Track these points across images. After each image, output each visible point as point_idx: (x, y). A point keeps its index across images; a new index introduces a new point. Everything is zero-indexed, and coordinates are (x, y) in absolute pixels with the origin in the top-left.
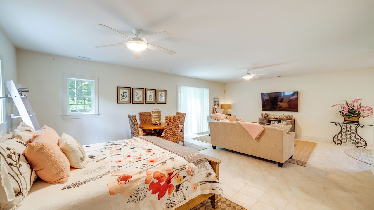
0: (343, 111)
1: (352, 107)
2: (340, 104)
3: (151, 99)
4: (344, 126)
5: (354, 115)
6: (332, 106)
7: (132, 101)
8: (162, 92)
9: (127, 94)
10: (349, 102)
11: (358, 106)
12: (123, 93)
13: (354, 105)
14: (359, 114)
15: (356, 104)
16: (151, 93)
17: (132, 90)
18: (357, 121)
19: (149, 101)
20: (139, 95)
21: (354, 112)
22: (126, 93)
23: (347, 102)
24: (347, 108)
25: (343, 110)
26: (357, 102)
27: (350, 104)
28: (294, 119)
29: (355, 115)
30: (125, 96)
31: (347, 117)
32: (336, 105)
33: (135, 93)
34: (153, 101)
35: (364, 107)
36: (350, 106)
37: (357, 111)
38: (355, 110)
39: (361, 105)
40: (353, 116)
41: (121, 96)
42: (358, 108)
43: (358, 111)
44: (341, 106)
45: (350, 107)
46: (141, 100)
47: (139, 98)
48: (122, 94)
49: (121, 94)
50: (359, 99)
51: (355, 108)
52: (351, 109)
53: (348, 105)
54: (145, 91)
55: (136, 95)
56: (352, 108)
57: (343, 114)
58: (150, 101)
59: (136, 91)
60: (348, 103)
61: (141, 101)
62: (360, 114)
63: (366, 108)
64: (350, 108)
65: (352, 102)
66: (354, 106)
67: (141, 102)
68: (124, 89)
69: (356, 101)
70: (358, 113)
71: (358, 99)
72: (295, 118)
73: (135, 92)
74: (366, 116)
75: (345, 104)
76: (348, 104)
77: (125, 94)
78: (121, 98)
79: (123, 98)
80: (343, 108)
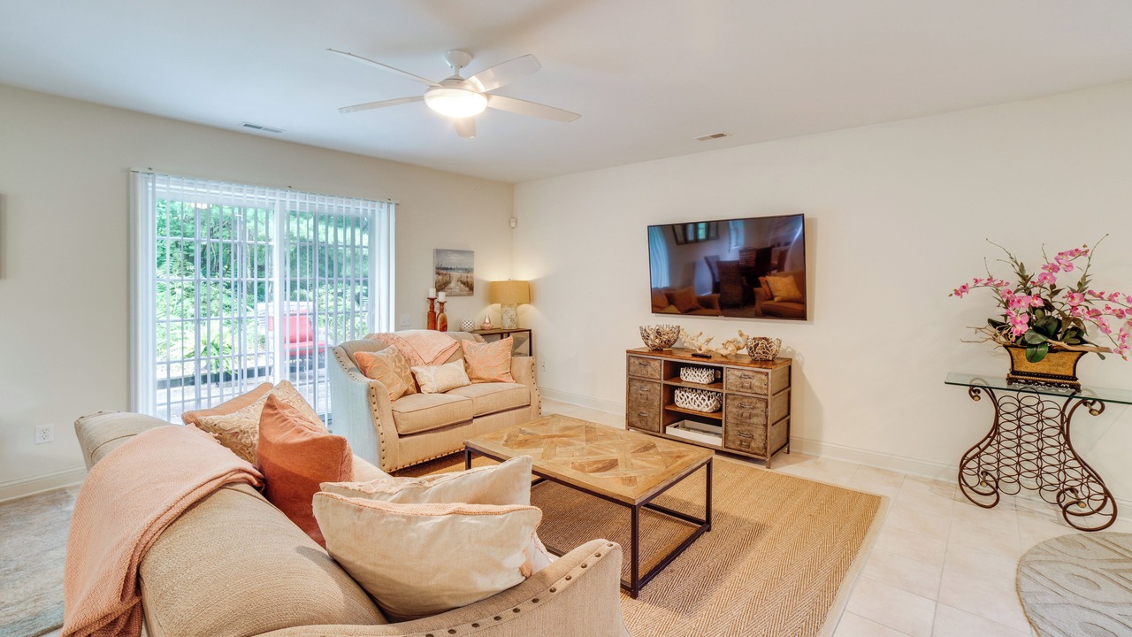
0: (1005, 316)
1: (1044, 295)
2: (990, 279)
4: (1008, 402)
5: (1055, 343)
6: (957, 293)
10: (1035, 271)
11: (1074, 291)
13: (1053, 286)
14: (1078, 334)
15: (1066, 281)
18: (1070, 373)
21: (1055, 325)
23: (1022, 267)
24: (1023, 304)
25: (1004, 311)
26: (1069, 267)
27: (1035, 279)
28: (791, 360)
29: (1062, 344)
31: (1022, 355)
32: (971, 283)
35: (1101, 296)
36: (1035, 291)
37: (1067, 319)
38: (1061, 313)
39: (1090, 286)
40: (1052, 350)
42: (1076, 301)
43: (1075, 320)
44: (997, 291)
45: (1038, 296)
50: (1075, 253)
51: (1057, 301)
52: (1042, 309)
53: (1029, 284)
56: (1045, 300)
57: (1006, 336)
60: (1028, 273)
62: (1085, 337)
63: (1111, 304)
64: (1039, 303)
65: (1045, 267)
66: (1055, 293)
69: (1064, 260)
70: (1074, 329)
71: (1071, 253)
72: (793, 352)
74: (1113, 347)
75: (1015, 281)
76: (1025, 279)
80: (1007, 305)
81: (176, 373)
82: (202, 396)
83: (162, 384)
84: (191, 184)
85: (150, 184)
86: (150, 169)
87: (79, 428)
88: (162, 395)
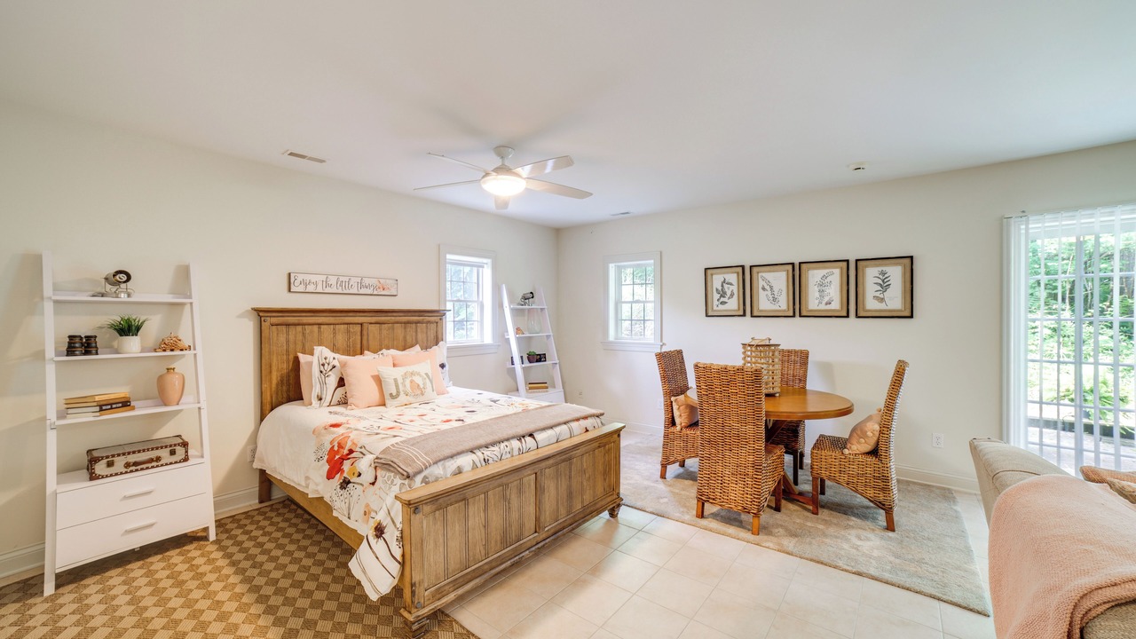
3: (826, 299)
7: (747, 308)
8: (886, 265)
9: (735, 288)
12: (722, 286)
16: (825, 277)
17: (747, 274)
19: (816, 308)
20: (776, 290)
22: (731, 284)
30: (729, 293)
33: (761, 283)
34: (836, 305)
41: (716, 296)
46: (783, 304)
47: (774, 299)
48: (720, 288)
49: (717, 290)
54: (797, 272)
55: (764, 289)
58: (823, 307)
59: (764, 274)
61: (784, 306)
67: (784, 311)
68: (724, 273)
73: (760, 280)
77: (729, 288)
78: (716, 303)
79: (722, 299)
81: (1050, 413)
82: (1085, 447)
83: (1033, 422)
84: (1073, 217)
85: (1023, 227)
86: (1023, 212)
87: (974, 449)
88: (1034, 432)
